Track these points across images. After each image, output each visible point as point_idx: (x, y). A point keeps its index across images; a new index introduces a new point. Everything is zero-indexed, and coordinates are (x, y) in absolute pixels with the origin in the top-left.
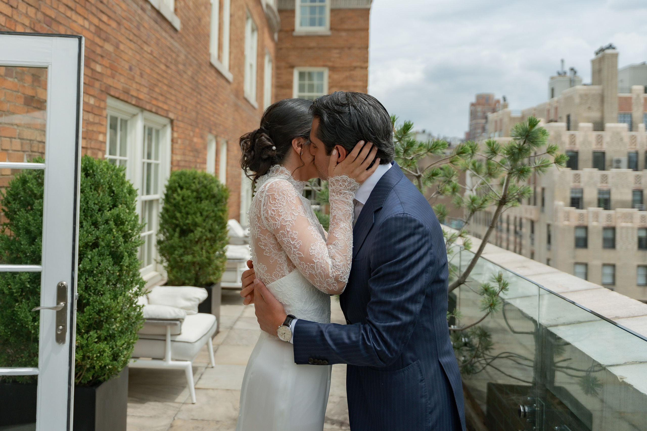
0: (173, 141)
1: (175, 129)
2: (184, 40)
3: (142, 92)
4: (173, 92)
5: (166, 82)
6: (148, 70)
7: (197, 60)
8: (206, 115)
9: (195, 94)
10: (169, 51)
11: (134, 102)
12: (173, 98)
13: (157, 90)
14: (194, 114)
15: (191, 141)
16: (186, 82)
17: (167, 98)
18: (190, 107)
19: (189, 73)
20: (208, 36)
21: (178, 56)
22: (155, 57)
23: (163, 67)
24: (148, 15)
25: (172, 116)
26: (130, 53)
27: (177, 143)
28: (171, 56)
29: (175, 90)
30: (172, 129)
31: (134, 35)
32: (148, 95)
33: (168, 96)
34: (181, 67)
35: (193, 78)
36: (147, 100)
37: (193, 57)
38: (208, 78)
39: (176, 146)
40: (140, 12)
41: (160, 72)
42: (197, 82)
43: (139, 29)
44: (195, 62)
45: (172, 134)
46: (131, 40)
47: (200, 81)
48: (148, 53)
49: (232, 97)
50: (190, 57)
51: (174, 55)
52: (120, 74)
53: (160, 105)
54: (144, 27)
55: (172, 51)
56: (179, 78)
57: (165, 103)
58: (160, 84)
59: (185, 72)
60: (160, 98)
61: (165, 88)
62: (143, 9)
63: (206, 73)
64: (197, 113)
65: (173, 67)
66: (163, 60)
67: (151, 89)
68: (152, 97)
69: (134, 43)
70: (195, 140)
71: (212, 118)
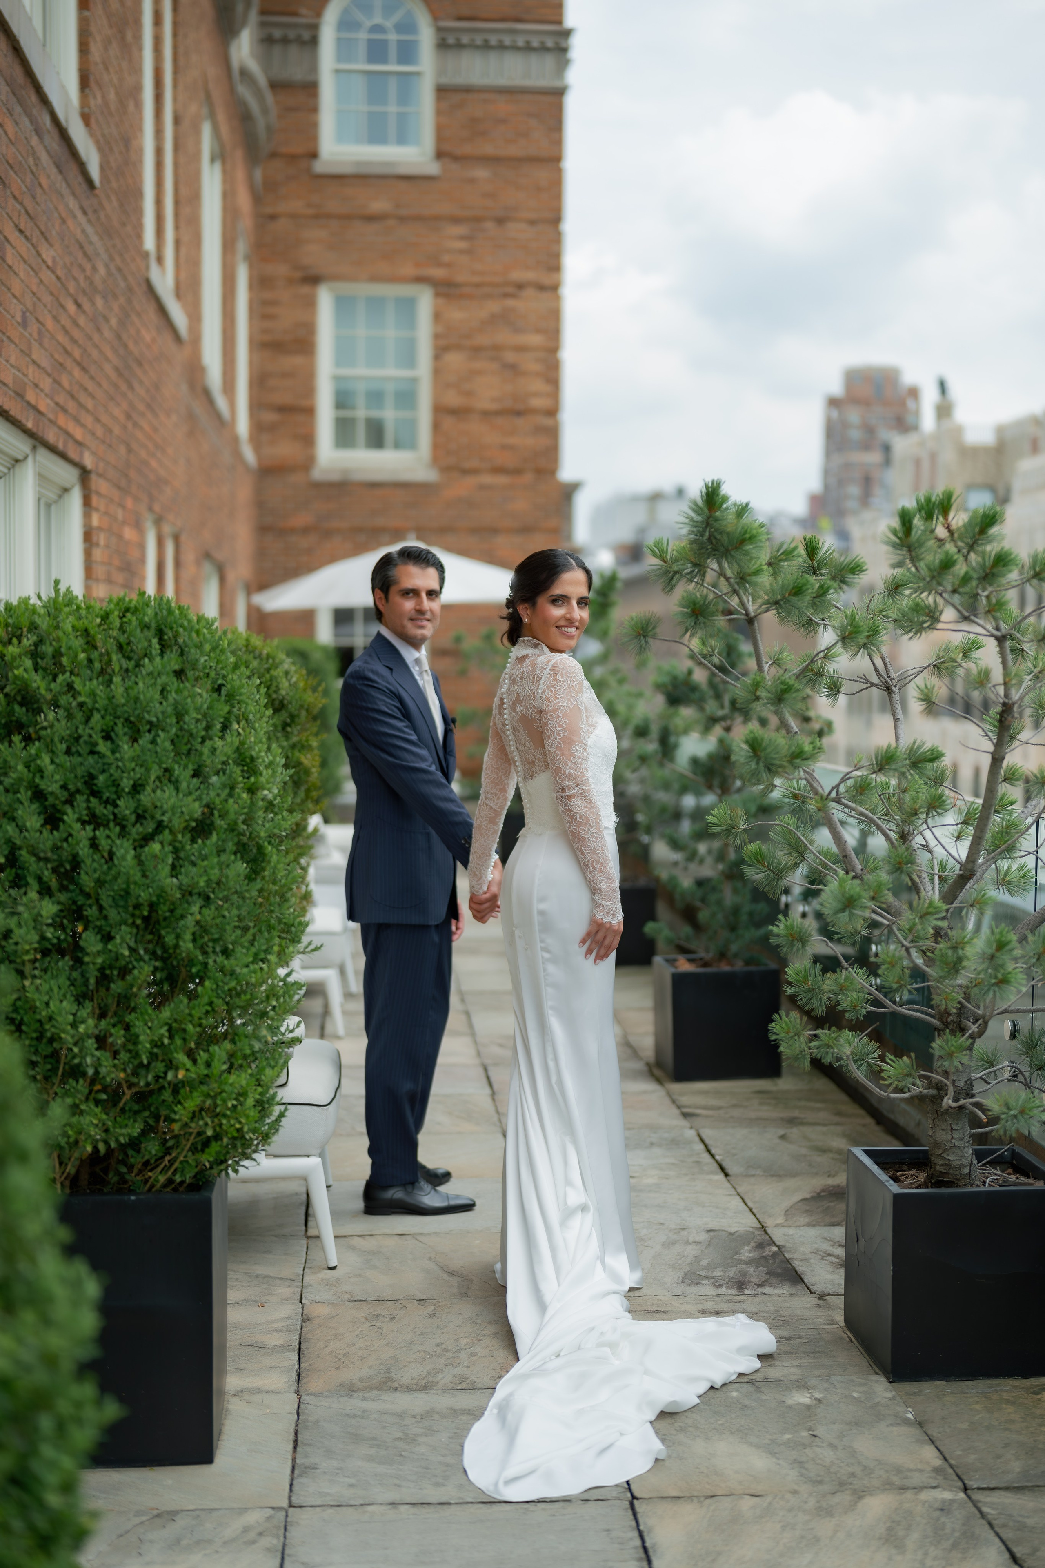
0: (88, 536)
1: (95, 500)
2: (102, 215)
3: (42, 390)
4: (90, 386)
5: (77, 353)
6: (50, 323)
7: (125, 279)
8: (143, 454)
9: (124, 387)
10: (80, 255)
11: (30, 425)
12: (90, 403)
13: (65, 381)
14: (122, 449)
15: (120, 537)
16: (109, 354)
17: (81, 405)
18: (117, 430)
19: (114, 322)
20: (139, 194)
21: (94, 269)
22: (58, 278)
23: (71, 308)
24: (45, 147)
25: (88, 461)
26: (21, 269)
27: (97, 545)
28: (84, 270)
29: (92, 378)
30: (87, 502)
31: (27, 212)
32: (52, 399)
33: (83, 398)
34: (99, 302)
35: (119, 337)
36: (51, 416)
37: (119, 270)
38: (144, 332)
39: (98, 554)
40: (35, 141)
41: (68, 323)
42: (126, 346)
43: (34, 197)
44: (122, 284)
45: (87, 515)
46: (21, 231)
47: (131, 345)
48: (48, 267)
49: (184, 388)
50: (112, 267)
51: (88, 267)
52: (9, 338)
53: (72, 427)
54: (40, 185)
55: (85, 254)
56: (96, 337)
57: (77, 420)
58: (69, 363)
59: (107, 320)
60: (71, 406)
61: (77, 372)
62: (38, 132)
63: (139, 315)
64: (130, 450)
65: (86, 306)
66: (72, 287)
67: (56, 382)
68: (57, 404)
69: (26, 237)
70: (129, 533)
71: (154, 463)
